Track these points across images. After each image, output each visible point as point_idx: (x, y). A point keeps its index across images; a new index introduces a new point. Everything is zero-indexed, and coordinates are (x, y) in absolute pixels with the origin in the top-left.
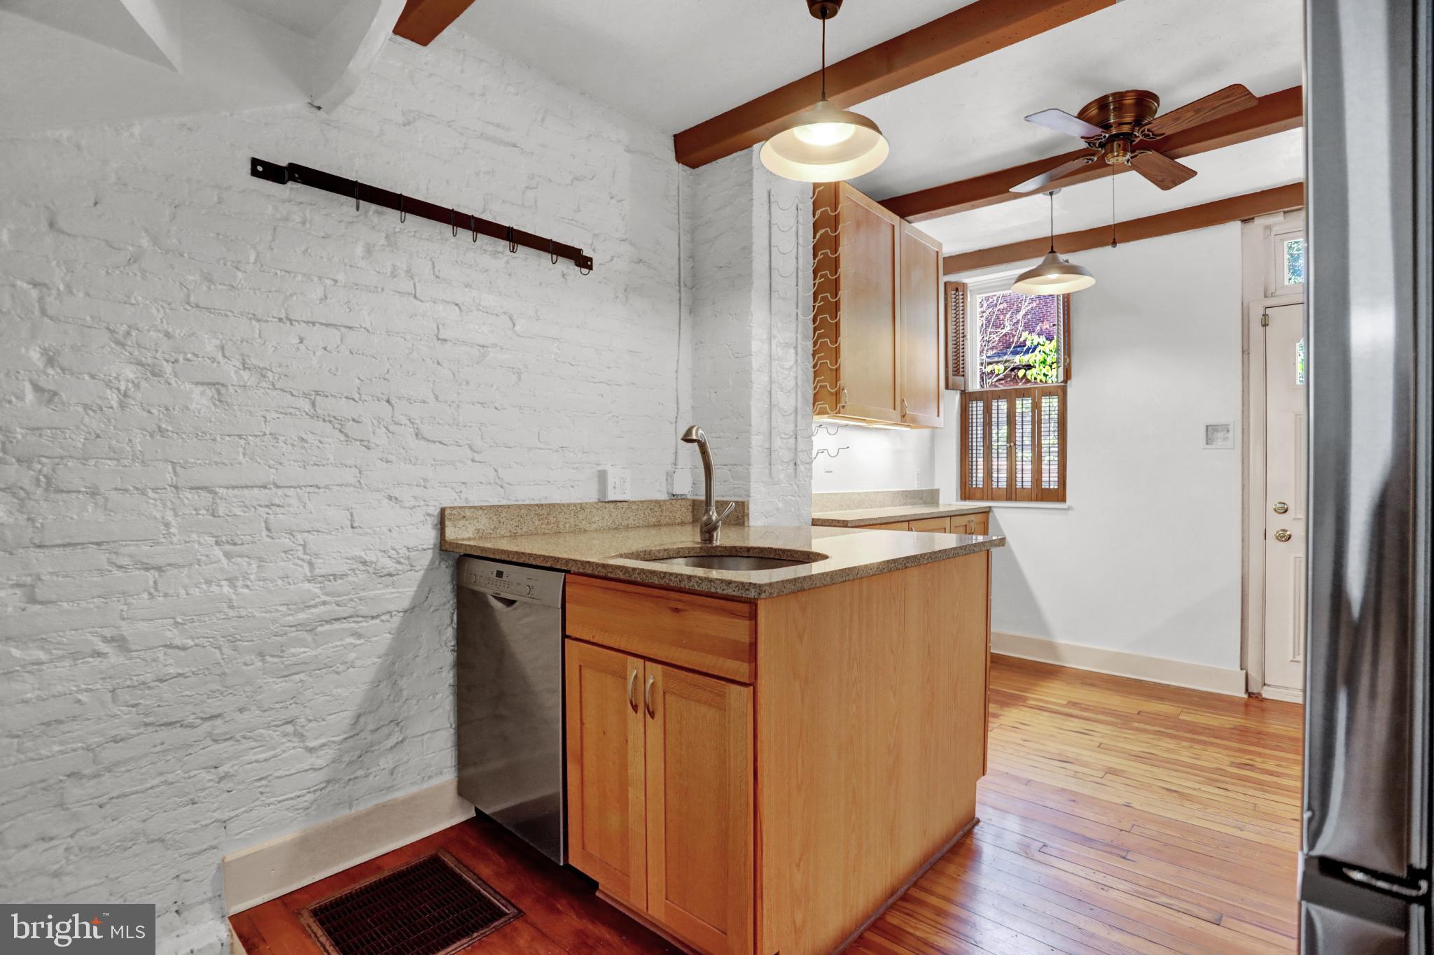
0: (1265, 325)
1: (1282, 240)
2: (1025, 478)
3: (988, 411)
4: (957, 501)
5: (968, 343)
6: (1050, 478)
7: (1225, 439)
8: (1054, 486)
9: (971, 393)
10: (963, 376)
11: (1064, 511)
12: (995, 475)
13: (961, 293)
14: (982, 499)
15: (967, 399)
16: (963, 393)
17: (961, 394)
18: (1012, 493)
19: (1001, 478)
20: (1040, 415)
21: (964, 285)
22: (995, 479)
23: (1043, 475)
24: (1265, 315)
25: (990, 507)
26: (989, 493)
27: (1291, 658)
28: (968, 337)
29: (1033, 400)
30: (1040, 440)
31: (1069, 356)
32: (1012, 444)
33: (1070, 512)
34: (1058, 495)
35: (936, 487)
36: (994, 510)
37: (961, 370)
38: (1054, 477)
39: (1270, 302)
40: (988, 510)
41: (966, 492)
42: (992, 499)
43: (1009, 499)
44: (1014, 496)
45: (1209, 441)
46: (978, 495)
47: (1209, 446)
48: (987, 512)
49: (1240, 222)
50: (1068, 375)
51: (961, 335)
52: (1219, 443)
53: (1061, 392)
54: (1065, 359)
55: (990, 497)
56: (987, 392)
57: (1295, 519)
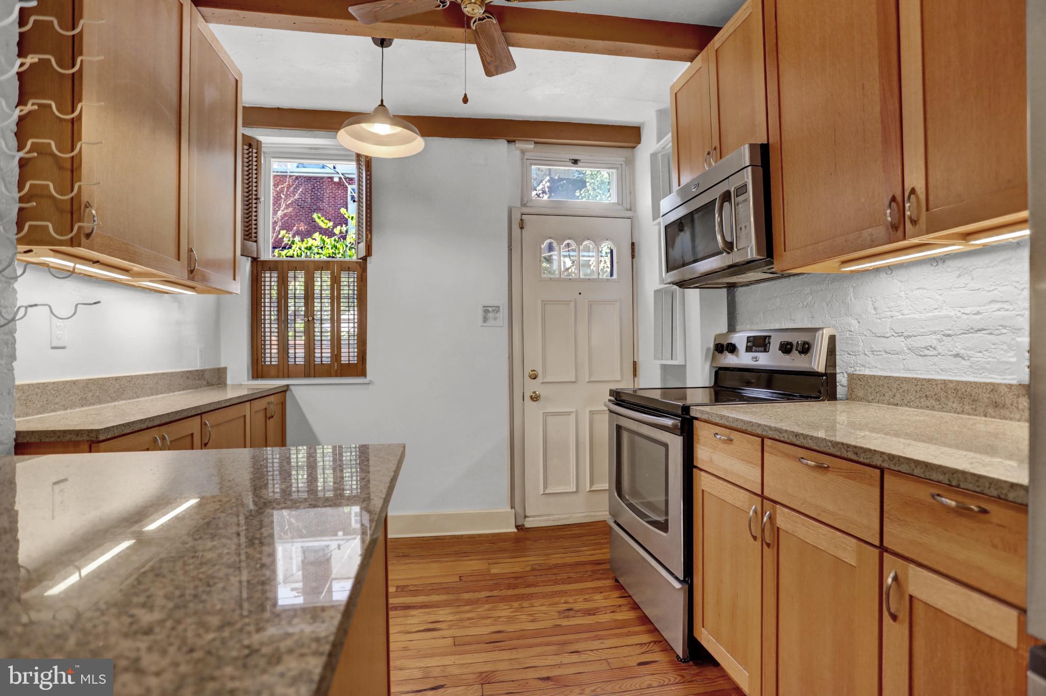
0: (522, 228)
1: (531, 164)
2: (324, 354)
3: (283, 283)
4: (248, 380)
5: (261, 207)
6: (348, 354)
7: (495, 319)
8: (354, 360)
9: (264, 262)
10: (256, 241)
11: (364, 386)
12: (291, 351)
13: (255, 151)
14: (277, 377)
15: (259, 268)
16: (255, 260)
17: (252, 262)
18: (311, 370)
19: (298, 354)
20: (339, 290)
21: (259, 143)
22: (292, 355)
23: (343, 350)
24: (522, 220)
25: (288, 386)
26: (284, 370)
27: (542, 492)
28: (262, 199)
29: (332, 274)
30: (339, 315)
31: (371, 233)
32: (310, 318)
33: (371, 386)
34: (358, 369)
35: (222, 366)
36: (292, 387)
37: (254, 235)
38: (354, 351)
39: (525, 210)
40: (285, 389)
41: (258, 370)
42: (289, 376)
43: (307, 375)
44: (312, 373)
45: (485, 319)
46: (273, 372)
47: (485, 324)
48: (285, 390)
49: (506, 142)
50: (369, 252)
51: (254, 197)
52: (491, 322)
53: (361, 267)
54: (367, 235)
55: (286, 374)
56: (282, 262)
57: (543, 383)
